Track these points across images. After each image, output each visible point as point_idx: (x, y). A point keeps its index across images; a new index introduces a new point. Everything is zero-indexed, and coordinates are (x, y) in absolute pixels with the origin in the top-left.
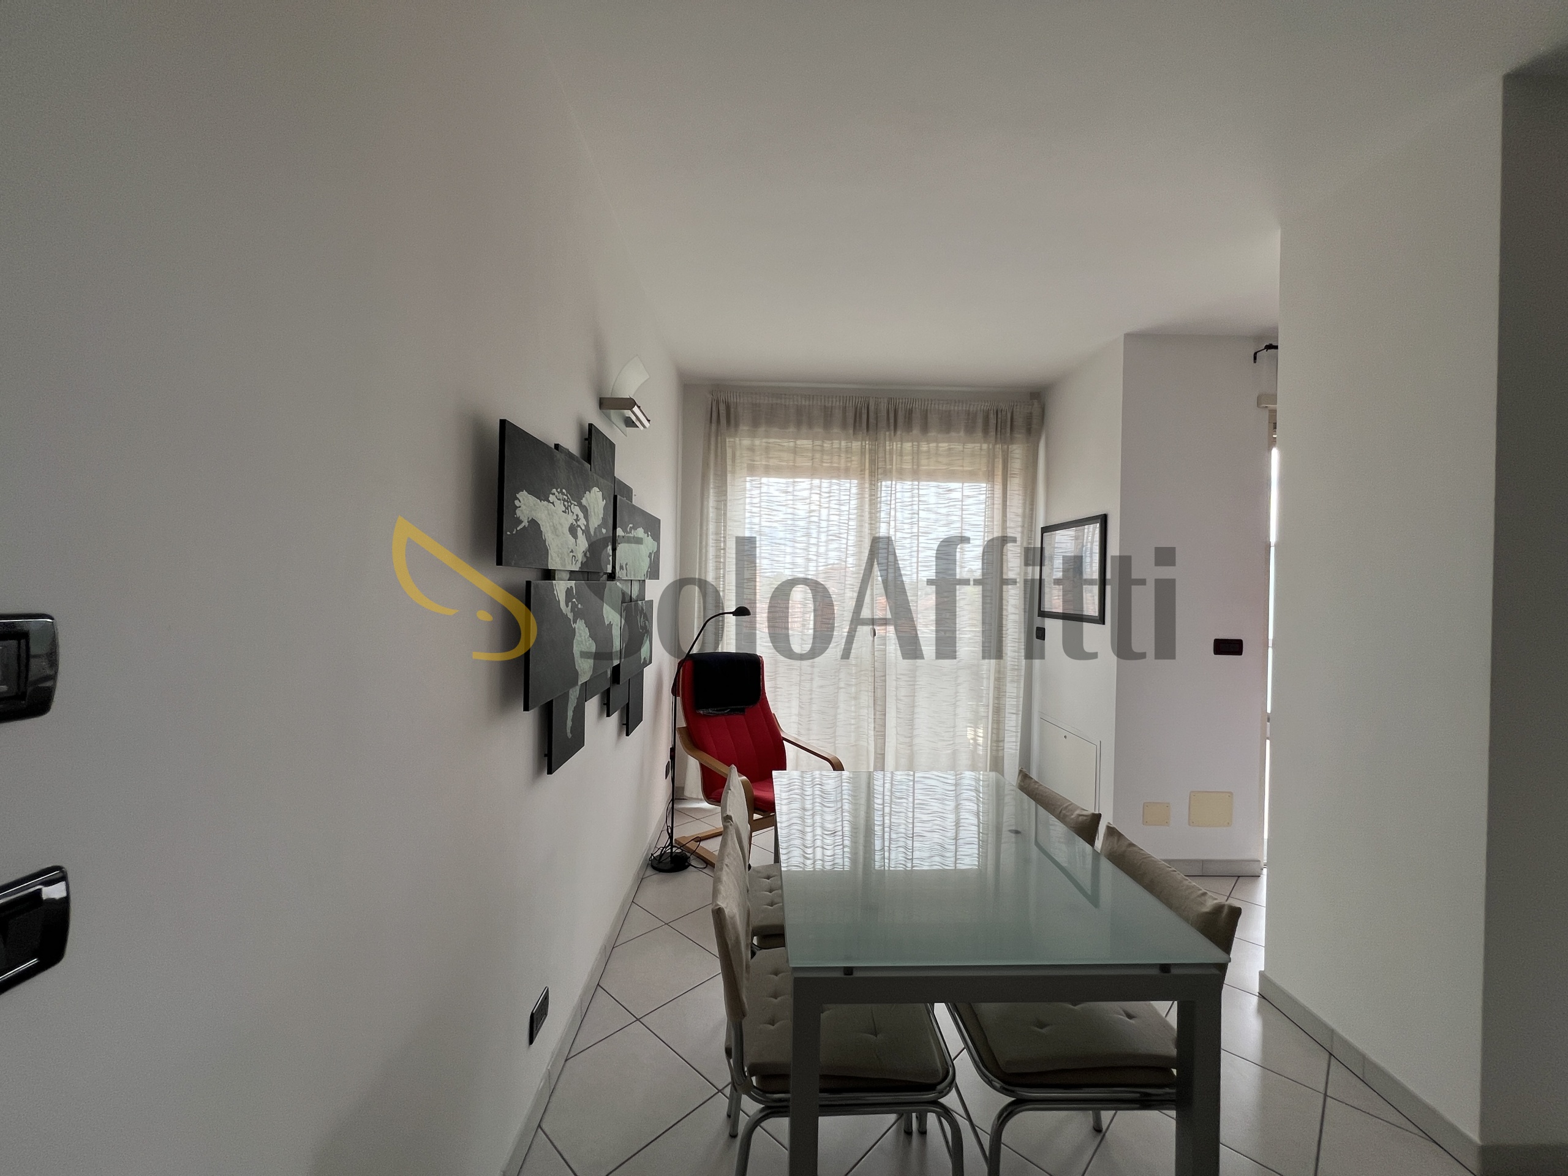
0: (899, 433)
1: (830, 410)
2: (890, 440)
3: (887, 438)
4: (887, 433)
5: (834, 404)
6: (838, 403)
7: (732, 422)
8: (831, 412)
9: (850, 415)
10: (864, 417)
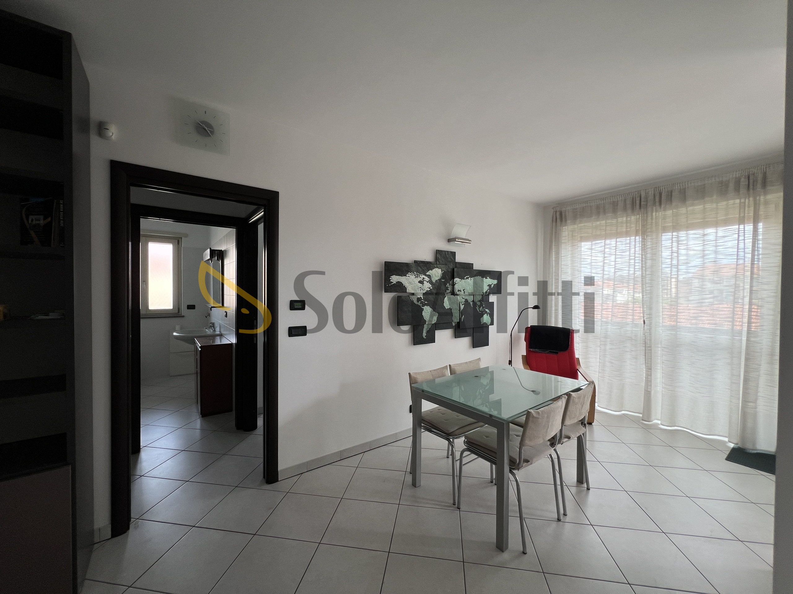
0: (662, 206)
1: (616, 203)
2: (656, 212)
3: (654, 210)
4: (654, 208)
5: (618, 199)
6: (621, 198)
7: (563, 220)
8: (617, 203)
9: (629, 202)
10: (638, 202)
